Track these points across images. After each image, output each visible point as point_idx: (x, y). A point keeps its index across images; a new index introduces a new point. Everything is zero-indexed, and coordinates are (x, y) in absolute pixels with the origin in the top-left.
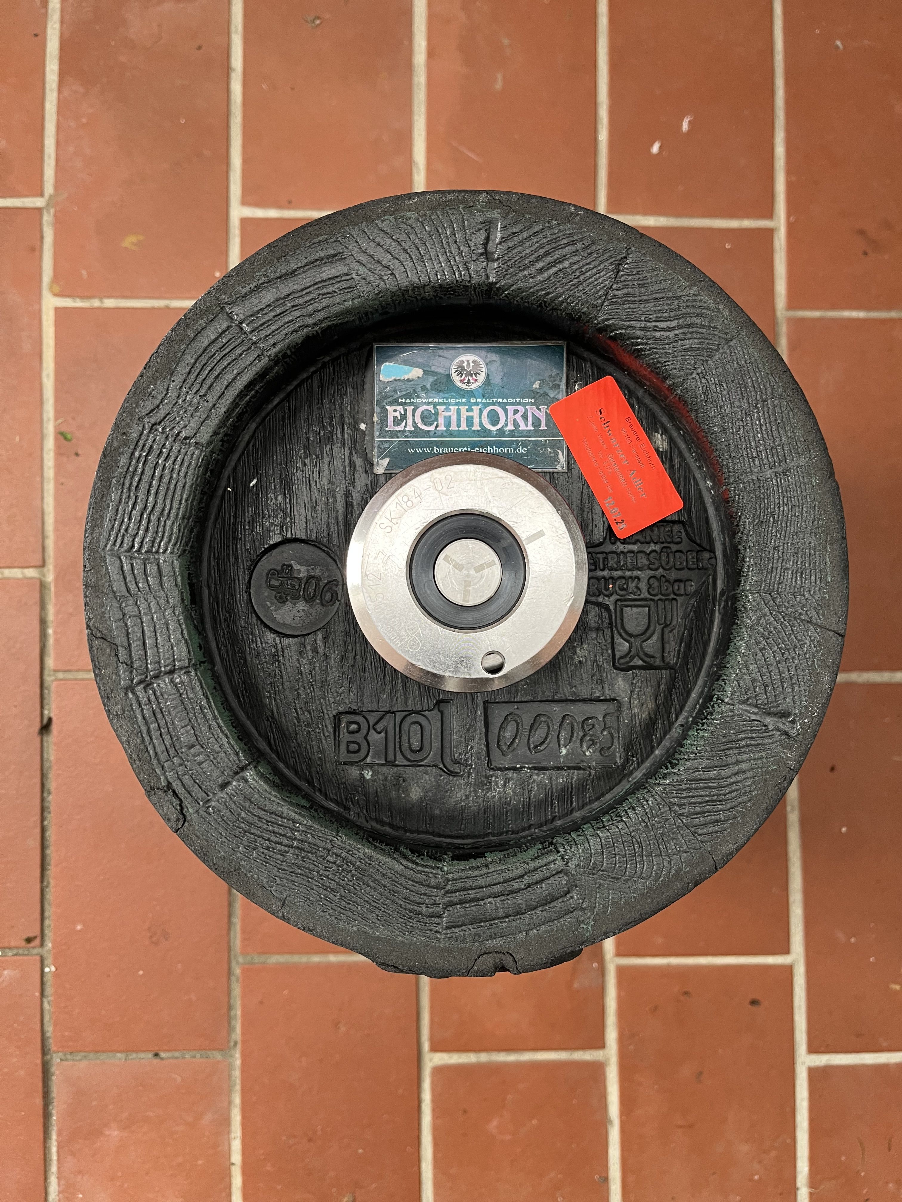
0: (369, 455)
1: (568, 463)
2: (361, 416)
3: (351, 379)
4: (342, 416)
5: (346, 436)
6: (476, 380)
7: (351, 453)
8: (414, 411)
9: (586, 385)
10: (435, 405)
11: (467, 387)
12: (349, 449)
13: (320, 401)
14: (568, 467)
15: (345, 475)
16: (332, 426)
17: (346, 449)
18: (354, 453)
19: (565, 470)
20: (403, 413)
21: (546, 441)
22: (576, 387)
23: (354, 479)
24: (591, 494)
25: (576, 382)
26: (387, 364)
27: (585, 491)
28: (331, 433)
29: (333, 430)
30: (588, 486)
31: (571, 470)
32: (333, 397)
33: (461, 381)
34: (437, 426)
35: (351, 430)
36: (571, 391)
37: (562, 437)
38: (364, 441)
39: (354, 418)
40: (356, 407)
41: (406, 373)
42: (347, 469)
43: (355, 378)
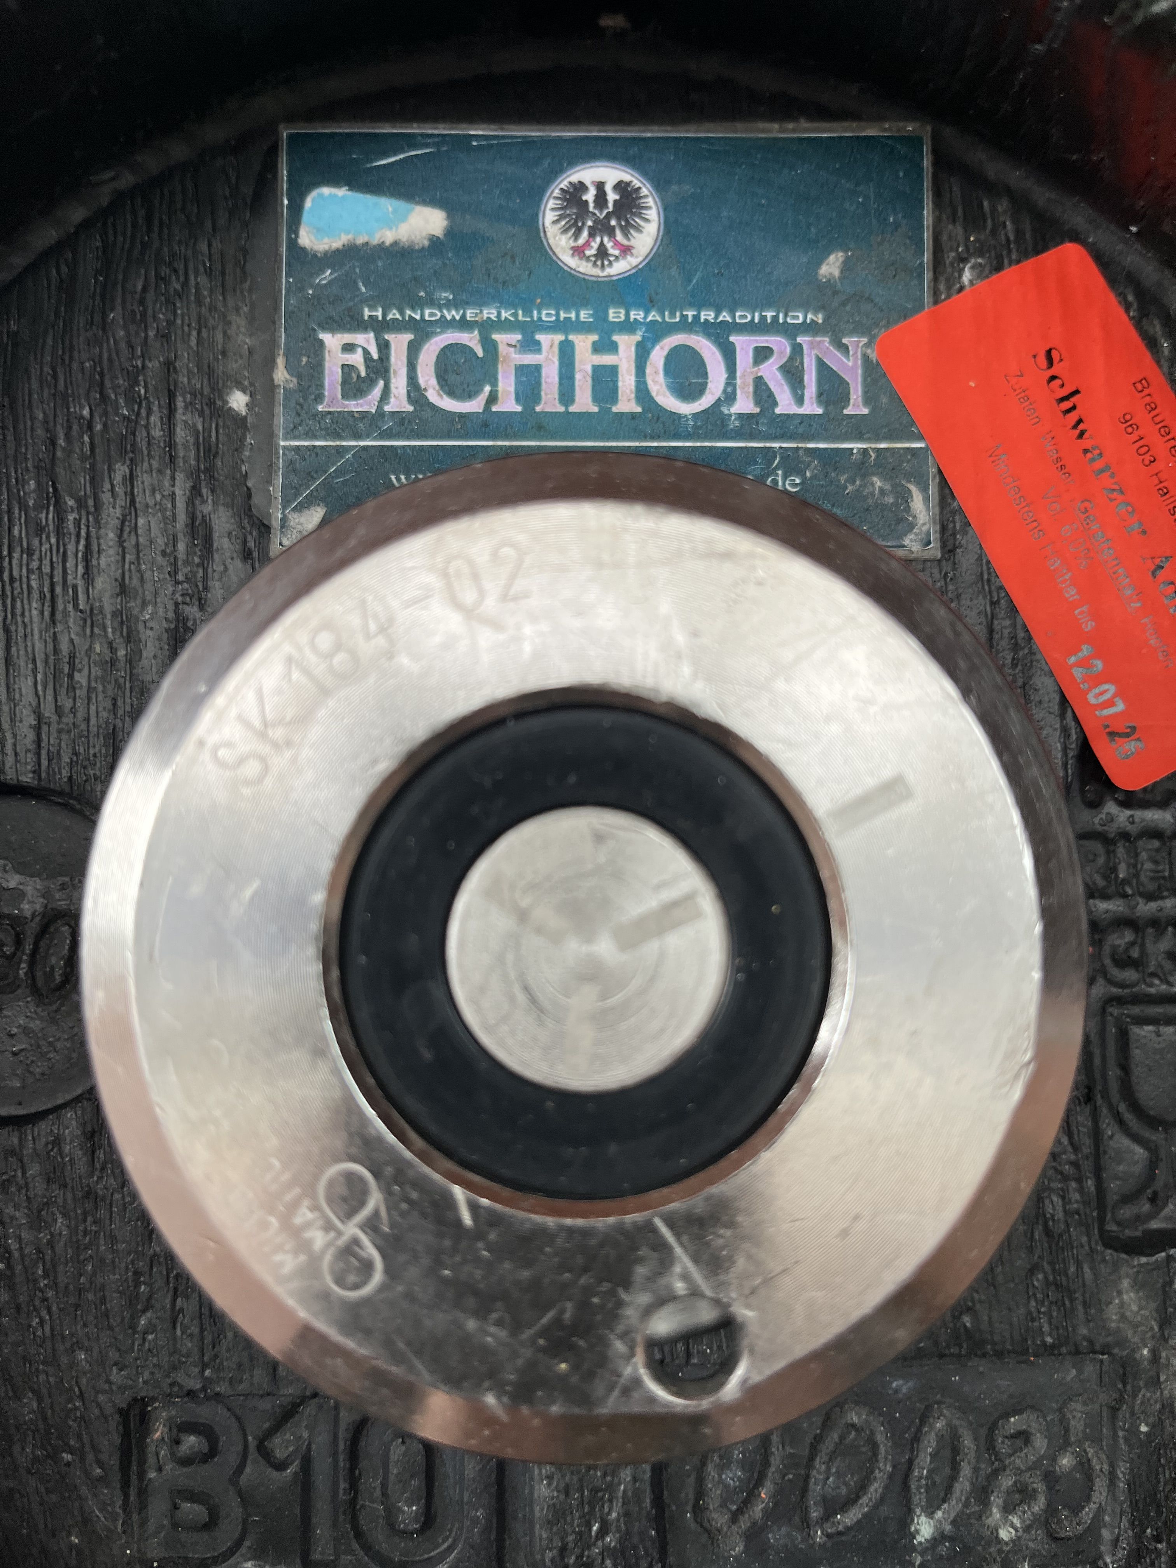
0: (256, 500)
1: (943, 529)
2: (234, 366)
3: (203, 247)
4: (169, 366)
5: (181, 434)
6: (626, 250)
7: (195, 491)
8: (414, 350)
9: (999, 268)
10: (486, 328)
11: (597, 271)
12: (189, 476)
13: (97, 318)
14: (943, 544)
15: (175, 564)
16: (132, 399)
17: (180, 477)
18: (204, 491)
19: (934, 550)
20: (375, 356)
21: (865, 450)
22: (967, 276)
23: (205, 578)
24: (1021, 634)
25: (964, 260)
26: (326, 191)
27: (1003, 624)
28: (132, 423)
29: (138, 414)
30: (1013, 610)
31: (952, 551)
32: (142, 302)
33: (578, 251)
34: (492, 399)
35: (202, 414)
36: (949, 288)
37: (920, 437)
38: (238, 450)
39: (210, 373)
40: (219, 337)
41: (389, 224)
42: (181, 547)
43: (217, 244)
